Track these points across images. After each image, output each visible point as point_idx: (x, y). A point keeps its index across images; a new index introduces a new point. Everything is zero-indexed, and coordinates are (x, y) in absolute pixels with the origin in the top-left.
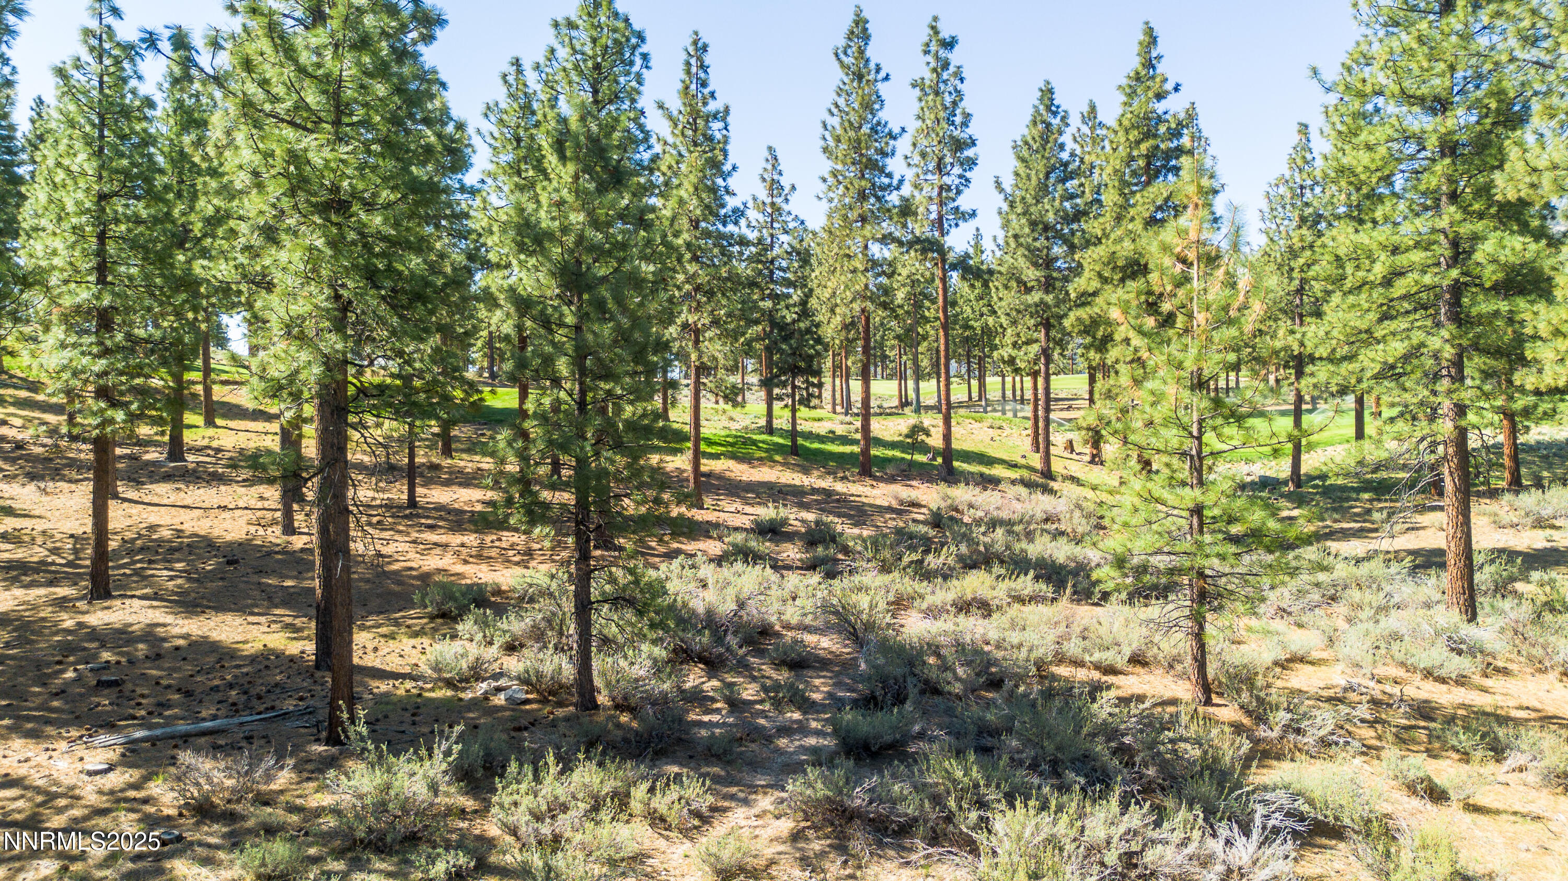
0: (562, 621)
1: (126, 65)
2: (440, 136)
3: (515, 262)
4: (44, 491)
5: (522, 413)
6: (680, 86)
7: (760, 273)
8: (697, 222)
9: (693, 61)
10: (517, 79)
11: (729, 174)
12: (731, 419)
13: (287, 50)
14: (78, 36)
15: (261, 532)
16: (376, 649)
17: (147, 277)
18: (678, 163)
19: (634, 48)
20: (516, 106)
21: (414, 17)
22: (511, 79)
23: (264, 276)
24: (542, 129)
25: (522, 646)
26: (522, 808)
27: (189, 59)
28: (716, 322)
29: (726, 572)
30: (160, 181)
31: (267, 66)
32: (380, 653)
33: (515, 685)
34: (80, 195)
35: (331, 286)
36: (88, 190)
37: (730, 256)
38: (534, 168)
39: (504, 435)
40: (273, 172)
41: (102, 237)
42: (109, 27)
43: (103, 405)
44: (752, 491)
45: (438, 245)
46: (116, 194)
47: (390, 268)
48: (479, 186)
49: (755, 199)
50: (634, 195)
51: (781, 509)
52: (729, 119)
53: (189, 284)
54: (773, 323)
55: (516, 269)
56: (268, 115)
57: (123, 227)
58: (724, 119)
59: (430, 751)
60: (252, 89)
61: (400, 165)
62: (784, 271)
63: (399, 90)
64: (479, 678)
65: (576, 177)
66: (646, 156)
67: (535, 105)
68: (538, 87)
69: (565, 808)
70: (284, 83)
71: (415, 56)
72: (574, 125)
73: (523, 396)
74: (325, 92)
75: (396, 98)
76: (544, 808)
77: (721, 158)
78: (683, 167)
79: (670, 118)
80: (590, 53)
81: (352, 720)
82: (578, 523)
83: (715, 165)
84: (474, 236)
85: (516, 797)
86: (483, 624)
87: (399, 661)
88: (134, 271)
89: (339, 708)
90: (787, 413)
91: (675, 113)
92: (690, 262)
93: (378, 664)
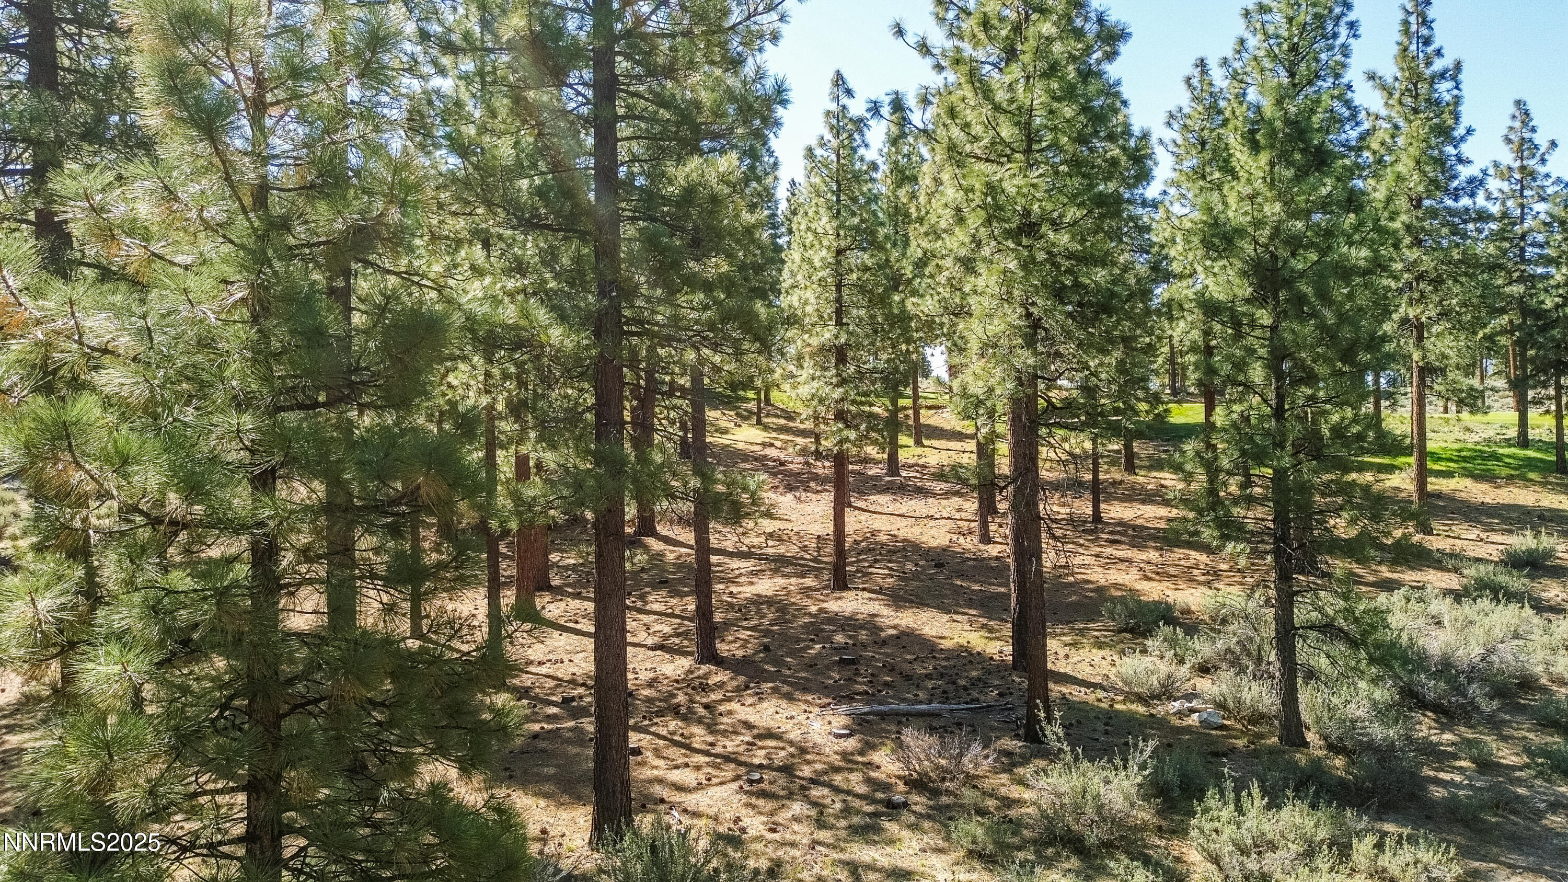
0: (1260, 648)
1: (856, 136)
2: (1124, 149)
3: (1199, 269)
4: (799, 500)
5: (1209, 426)
6: (1395, 50)
7: (1504, 252)
8: (1419, 201)
9: (1413, 19)
10: (1201, 81)
11: (1463, 139)
12: (1468, 429)
13: (986, 92)
14: (821, 119)
15: (962, 540)
16: (1067, 657)
17: (872, 317)
18: (1393, 137)
19: (1339, 18)
20: (1200, 108)
21: (1098, 36)
22: (1195, 82)
23: (962, 307)
24: (1231, 126)
25: (1217, 668)
26: (1225, 837)
27: (904, 119)
28: (1444, 314)
29: (1467, 609)
30: (882, 232)
31: (968, 111)
32: (1071, 660)
33: (1210, 708)
34: (824, 252)
35: (1022, 305)
36: (829, 248)
37: (1464, 236)
38: (1220, 169)
39: (1190, 447)
40: (973, 205)
41: (839, 286)
42: (844, 107)
43: (840, 425)
44: (1499, 516)
45: (1122, 259)
46: (849, 248)
47: (1077, 285)
48: (1160, 198)
49: (1496, 165)
50: (1338, 179)
51: (1544, 537)
52: (1461, 77)
53: (903, 319)
54: (1525, 311)
55: (1202, 276)
56: (968, 156)
57: (854, 276)
58: (1454, 78)
59: (1125, 761)
60: (955, 132)
61: (1086, 182)
62: (1541, 246)
63: (1085, 109)
64: (1171, 698)
65: (1272, 164)
66: (1354, 134)
67: (1222, 104)
68: (1225, 84)
69: (1273, 847)
70: (982, 123)
71: (1099, 75)
72: (1269, 110)
73: (1209, 410)
74: (1017, 124)
75: (1082, 118)
76: (1249, 841)
77: (1450, 122)
78: (1401, 141)
79: (1384, 87)
80: (1286, 34)
81: (1049, 719)
82: (1277, 540)
83: (1444, 133)
84: (1156, 249)
85: (1216, 824)
86: (1172, 642)
87: (1089, 670)
88: (862, 312)
89: (1037, 706)
90: (1550, 421)
91: (1390, 80)
92: (1410, 247)
93: (1069, 670)
